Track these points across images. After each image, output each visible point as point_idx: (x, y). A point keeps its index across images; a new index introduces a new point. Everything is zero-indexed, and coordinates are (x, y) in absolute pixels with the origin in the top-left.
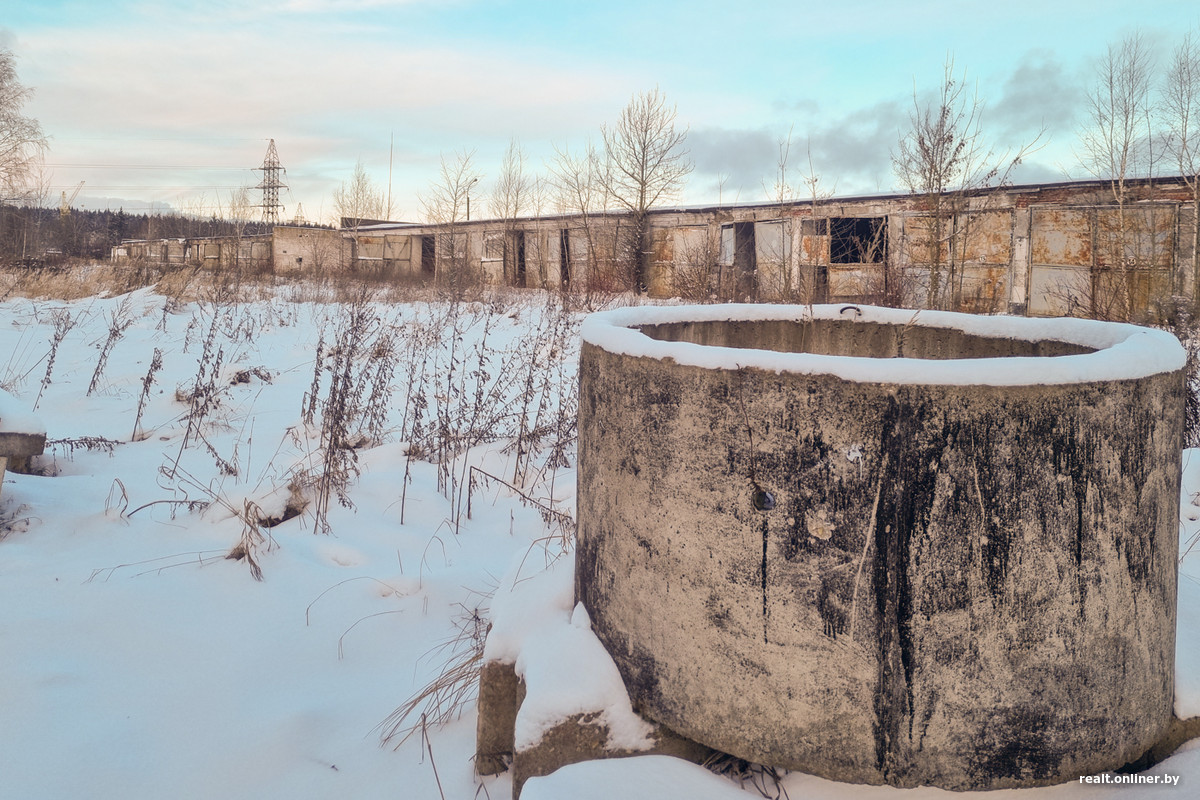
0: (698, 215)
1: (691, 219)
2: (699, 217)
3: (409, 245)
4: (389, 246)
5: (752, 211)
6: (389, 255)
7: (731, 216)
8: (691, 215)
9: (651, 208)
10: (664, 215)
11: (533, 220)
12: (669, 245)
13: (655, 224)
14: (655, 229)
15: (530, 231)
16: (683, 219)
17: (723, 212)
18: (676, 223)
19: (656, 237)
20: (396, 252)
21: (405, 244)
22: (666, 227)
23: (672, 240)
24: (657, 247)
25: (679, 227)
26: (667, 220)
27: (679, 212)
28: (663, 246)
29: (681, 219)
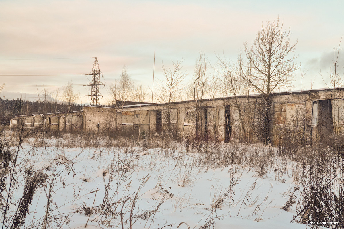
0: (300, 95)
1: (296, 98)
2: (300, 97)
3: (148, 116)
4: (137, 116)
5: (330, 93)
6: (137, 122)
7: (318, 96)
8: (296, 96)
9: (273, 92)
10: (281, 96)
11: (211, 100)
12: (283, 114)
13: (276, 101)
14: (276, 105)
15: (210, 107)
16: (292, 98)
17: (313, 93)
18: (288, 101)
19: (276, 110)
20: (141, 120)
21: (146, 115)
22: (282, 104)
23: (285, 111)
24: (276, 116)
25: (289, 103)
26: (283, 99)
27: (288, 94)
28: (280, 115)
29: (290, 98)
